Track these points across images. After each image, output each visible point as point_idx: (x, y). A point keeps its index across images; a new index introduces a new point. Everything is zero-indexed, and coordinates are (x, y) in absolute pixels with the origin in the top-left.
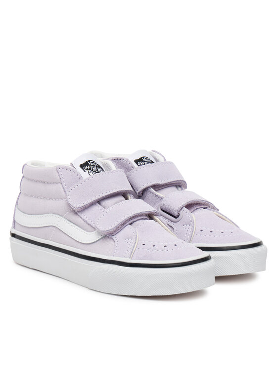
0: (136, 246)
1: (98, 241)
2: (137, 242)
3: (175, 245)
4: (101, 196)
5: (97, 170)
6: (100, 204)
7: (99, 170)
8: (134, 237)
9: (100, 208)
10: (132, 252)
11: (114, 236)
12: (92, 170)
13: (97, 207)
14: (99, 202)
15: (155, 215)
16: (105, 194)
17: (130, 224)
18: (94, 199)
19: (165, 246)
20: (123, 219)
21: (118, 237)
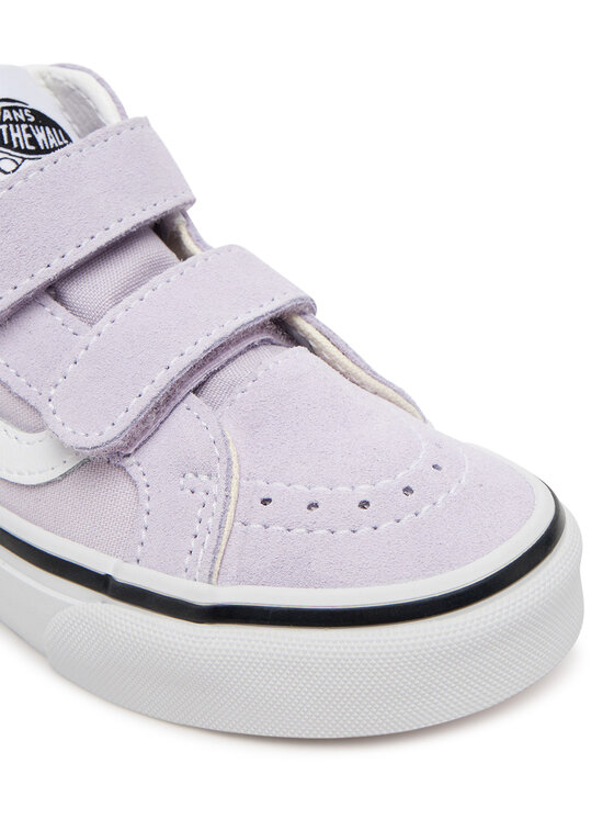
0: (230, 514)
1: (65, 476)
2: (233, 494)
3: (408, 490)
4: (58, 266)
5: (33, 141)
6: (58, 298)
7: (40, 137)
8: (220, 468)
9: (59, 319)
10: (215, 552)
11: (132, 459)
12: (10, 146)
13: (49, 317)
14: (54, 289)
15: (302, 313)
16: (74, 256)
17: (195, 391)
18: (27, 285)
19: (364, 504)
20: (162, 379)
21: (149, 461)
